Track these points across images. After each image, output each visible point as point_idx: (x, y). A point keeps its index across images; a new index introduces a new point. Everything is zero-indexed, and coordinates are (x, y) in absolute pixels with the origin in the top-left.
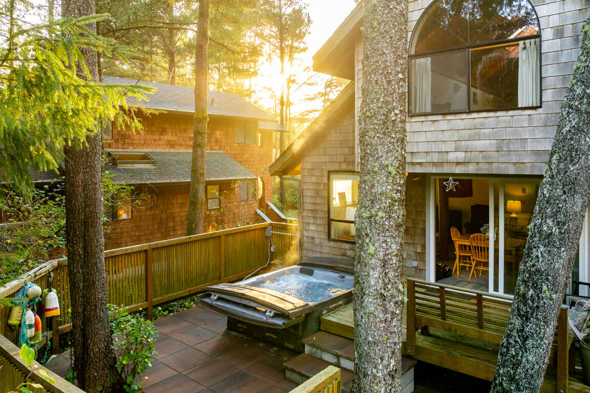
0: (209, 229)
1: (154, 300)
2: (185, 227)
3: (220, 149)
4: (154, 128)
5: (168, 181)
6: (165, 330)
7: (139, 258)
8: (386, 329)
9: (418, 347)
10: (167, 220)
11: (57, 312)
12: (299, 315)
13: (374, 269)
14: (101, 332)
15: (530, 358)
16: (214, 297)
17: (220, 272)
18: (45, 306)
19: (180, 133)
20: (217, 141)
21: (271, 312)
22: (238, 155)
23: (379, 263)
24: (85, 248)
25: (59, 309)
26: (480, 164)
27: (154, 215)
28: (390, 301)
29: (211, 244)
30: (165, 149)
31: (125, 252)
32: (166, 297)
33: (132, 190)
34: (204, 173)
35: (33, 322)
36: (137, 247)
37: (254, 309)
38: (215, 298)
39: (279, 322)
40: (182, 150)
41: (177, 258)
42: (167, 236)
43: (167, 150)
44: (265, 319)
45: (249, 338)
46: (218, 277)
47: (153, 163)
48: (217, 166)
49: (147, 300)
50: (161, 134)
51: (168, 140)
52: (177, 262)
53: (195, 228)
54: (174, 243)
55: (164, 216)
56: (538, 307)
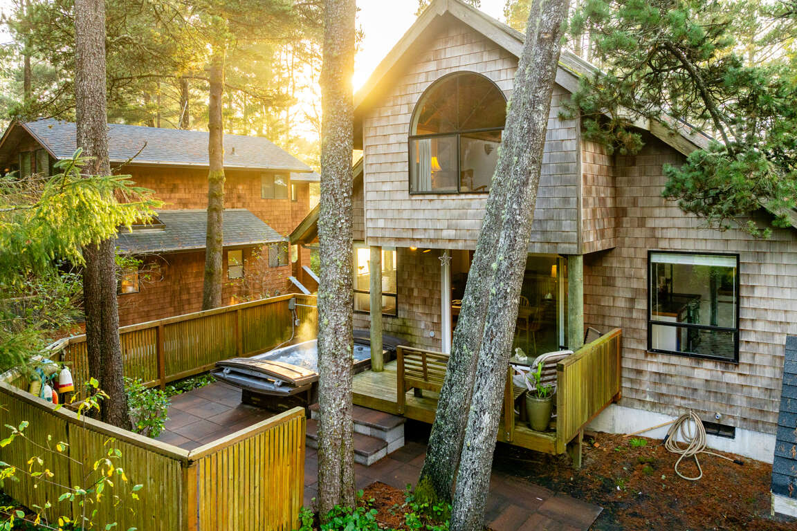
0: (230, 301)
1: (166, 377)
2: (201, 300)
3: (243, 207)
4: (163, 185)
5: (181, 248)
6: (179, 406)
7: (150, 336)
8: (338, 379)
9: (407, 406)
10: (180, 293)
11: (71, 388)
12: (305, 383)
13: (328, 335)
14: (119, 401)
15: (454, 400)
16: (226, 371)
17: (238, 349)
18: (58, 383)
19: (195, 189)
20: (239, 197)
21: (278, 382)
22: (266, 212)
23: (331, 331)
24: (102, 326)
25: (73, 385)
26: (468, 241)
27: (165, 287)
28: (341, 358)
29: (227, 319)
30: (177, 209)
31: (135, 330)
32: (180, 374)
33: (141, 263)
34: (221, 240)
35: (51, 396)
36: (147, 324)
37: (266, 380)
38: (228, 371)
39: (286, 390)
40: (197, 210)
41: (190, 335)
42: (180, 311)
43: (179, 211)
44: (273, 388)
45: (264, 410)
46: (235, 353)
47: (163, 227)
48: (239, 228)
49: (159, 377)
50: (172, 191)
51: (181, 199)
52: (192, 340)
53: (212, 302)
54: (186, 319)
55: (177, 288)
56: (460, 362)
